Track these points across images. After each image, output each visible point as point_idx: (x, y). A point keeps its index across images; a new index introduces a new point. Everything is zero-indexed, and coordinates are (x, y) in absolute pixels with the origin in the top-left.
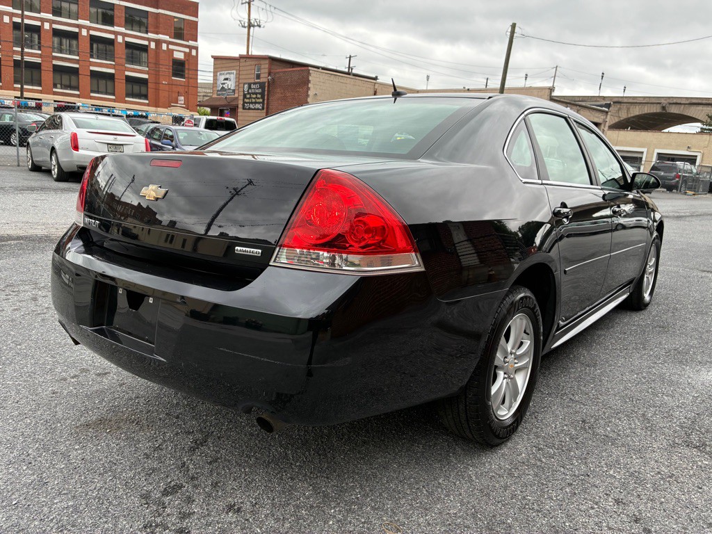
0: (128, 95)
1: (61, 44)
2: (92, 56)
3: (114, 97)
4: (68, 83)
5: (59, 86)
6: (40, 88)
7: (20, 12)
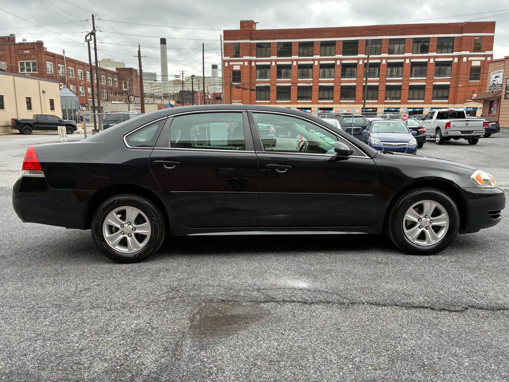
0: (433, 99)
1: (392, 71)
2: (411, 77)
3: (423, 101)
4: (394, 96)
5: (388, 98)
6: (377, 101)
7: (367, 56)
